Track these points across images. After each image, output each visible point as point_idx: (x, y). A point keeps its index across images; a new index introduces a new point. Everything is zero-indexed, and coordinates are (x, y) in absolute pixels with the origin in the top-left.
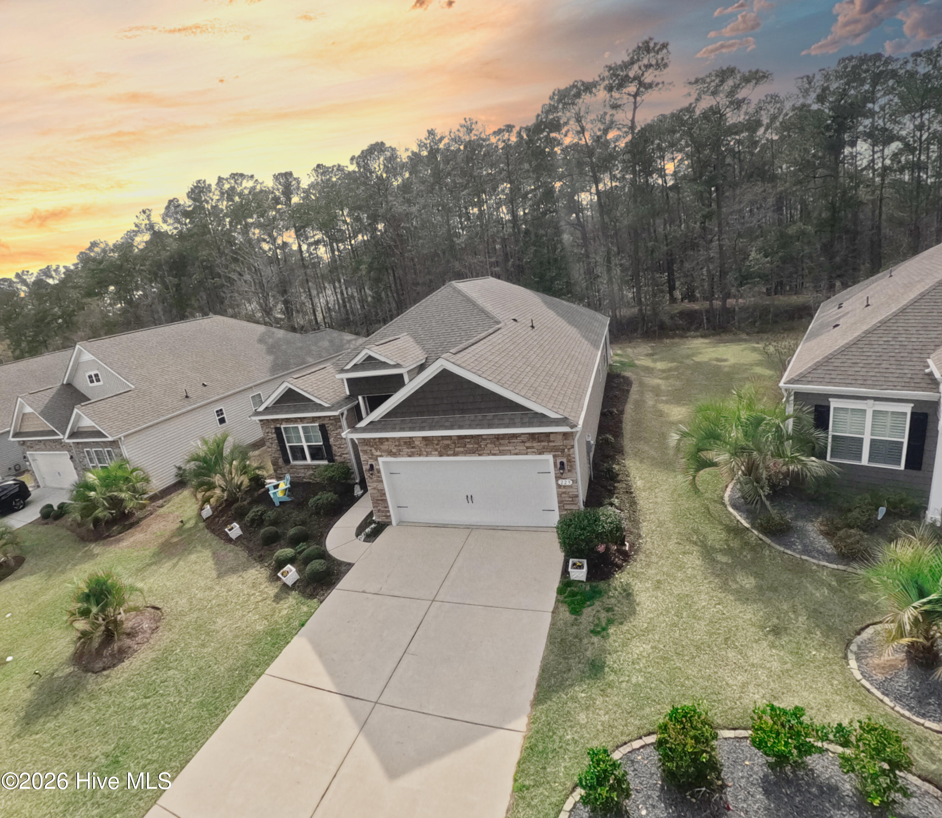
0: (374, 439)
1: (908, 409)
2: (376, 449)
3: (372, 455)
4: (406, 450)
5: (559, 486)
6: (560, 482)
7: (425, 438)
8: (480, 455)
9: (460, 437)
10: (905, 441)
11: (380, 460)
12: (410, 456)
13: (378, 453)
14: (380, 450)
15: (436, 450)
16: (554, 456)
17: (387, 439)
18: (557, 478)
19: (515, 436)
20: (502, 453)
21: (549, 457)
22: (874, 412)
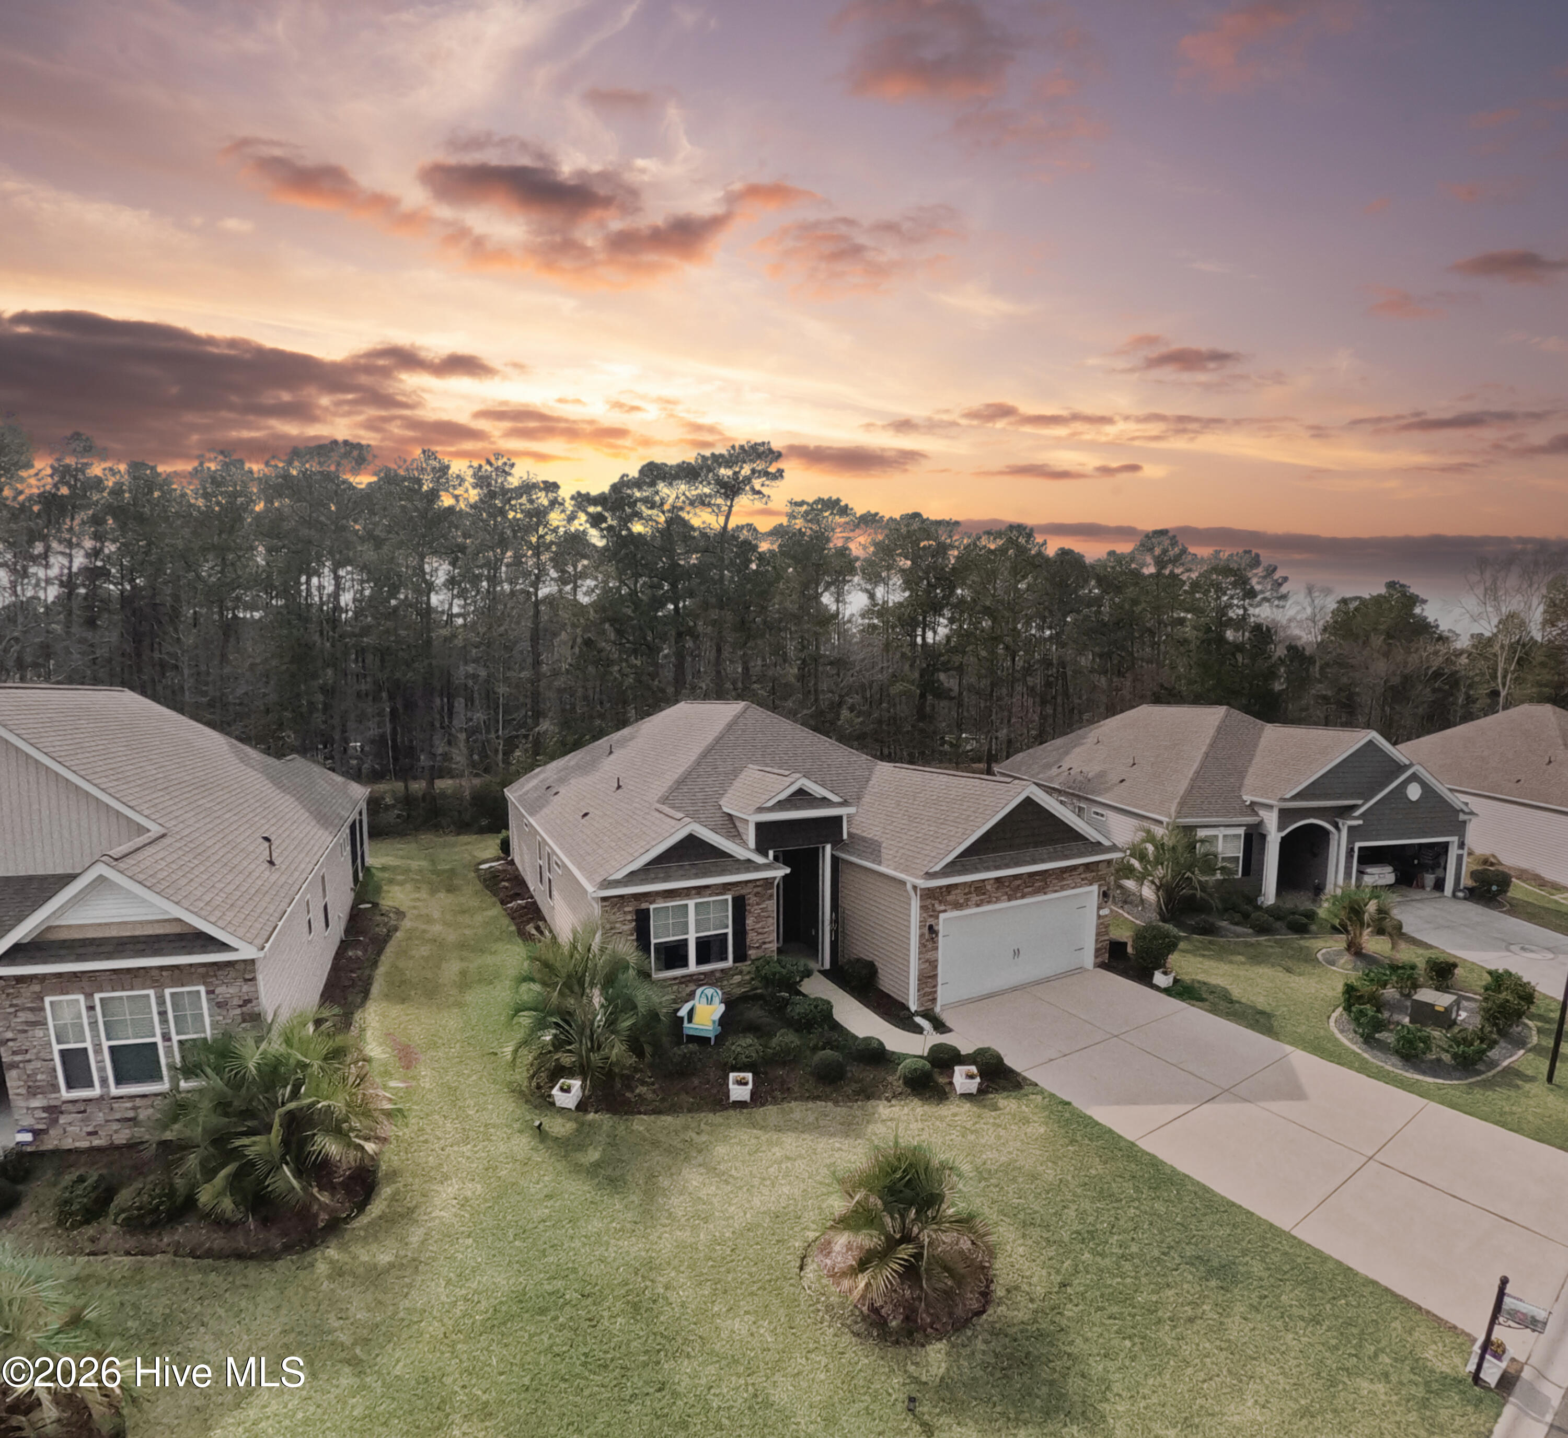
0: (940, 888)
1: (1241, 831)
2: (940, 902)
3: (934, 911)
4: (975, 898)
5: (1099, 917)
6: (1102, 912)
7: (998, 880)
8: (1045, 893)
9: (1031, 875)
10: (1241, 855)
11: (942, 916)
12: (978, 905)
13: (942, 908)
14: (946, 903)
15: (1006, 893)
16: (1100, 886)
17: (956, 886)
18: (1099, 908)
19: (1074, 868)
20: (1063, 888)
21: (1095, 888)
22: (1225, 836)
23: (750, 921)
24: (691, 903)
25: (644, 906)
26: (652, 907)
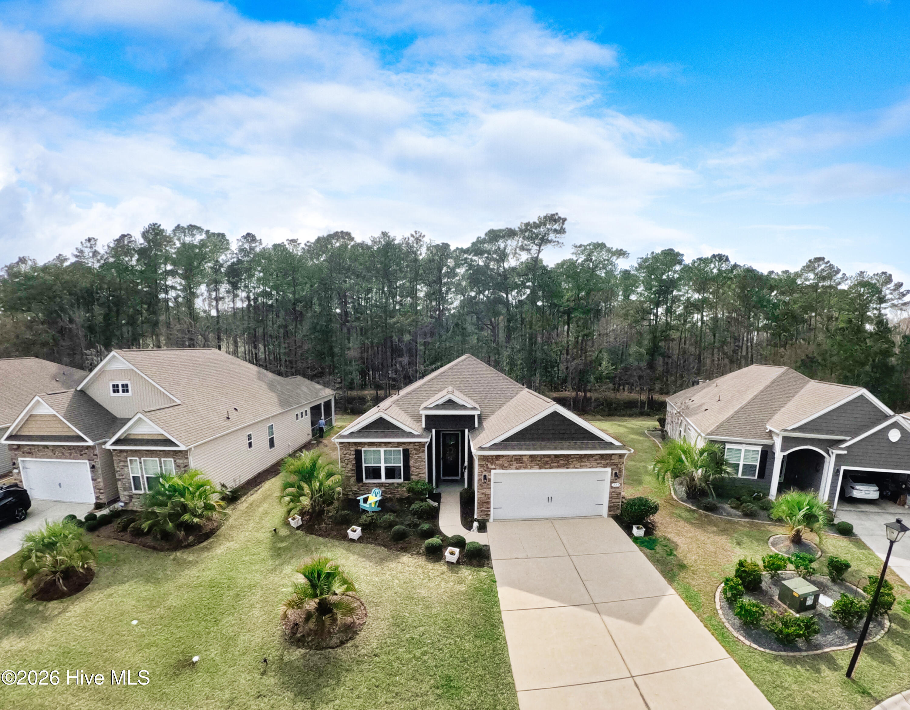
0: (492, 456)
1: (759, 449)
2: (492, 464)
3: (488, 468)
4: (515, 464)
5: (612, 487)
6: (613, 485)
7: (531, 456)
8: (567, 468)
9: (556, 456)
10: (758, 464)
11: (493, 471)
12: (517, 469)
13: (493, 467)
14: (495, 464)
15: (538, 465)
16: (612, 469)
17: (503, 456)
18: (612, 482)
19: (591, 456)
20: (581, 467)
21: (609, 470)
22: (746, 450)
23: (412, 463)
24: (382, 450)
25: (359, 448)
26: (363, 449)
